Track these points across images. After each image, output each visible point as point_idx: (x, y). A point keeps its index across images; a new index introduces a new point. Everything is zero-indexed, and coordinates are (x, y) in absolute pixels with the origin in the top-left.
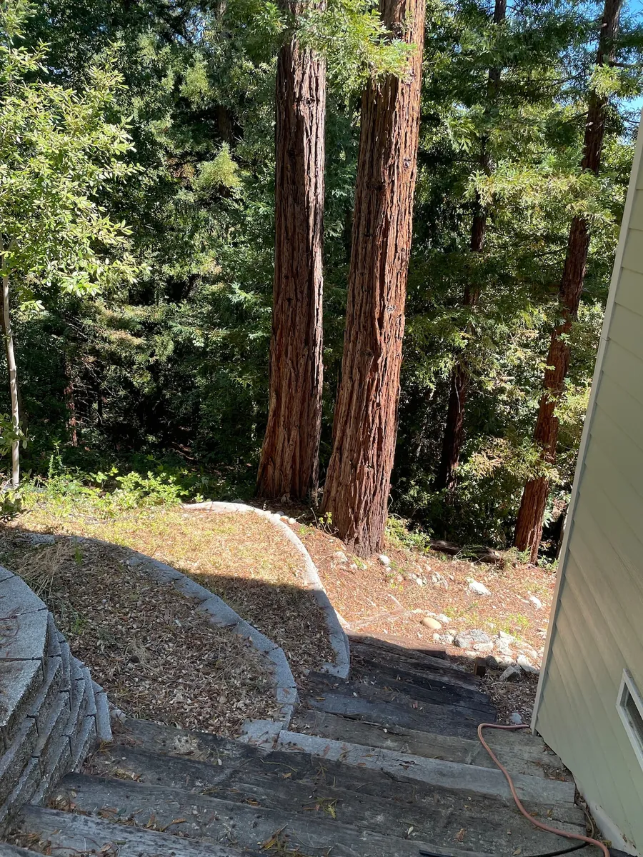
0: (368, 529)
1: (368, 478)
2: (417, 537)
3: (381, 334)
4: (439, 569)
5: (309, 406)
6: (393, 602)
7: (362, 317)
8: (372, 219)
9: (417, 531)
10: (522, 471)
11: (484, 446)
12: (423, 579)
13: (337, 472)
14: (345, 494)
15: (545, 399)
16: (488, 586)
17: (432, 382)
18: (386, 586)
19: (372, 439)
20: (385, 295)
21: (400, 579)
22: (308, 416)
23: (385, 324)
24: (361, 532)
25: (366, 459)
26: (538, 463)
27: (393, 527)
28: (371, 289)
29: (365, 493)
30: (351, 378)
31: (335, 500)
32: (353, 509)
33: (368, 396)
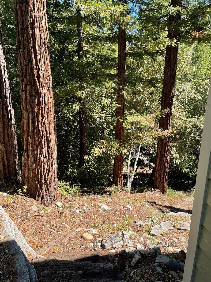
0: (48, 190)
1: (44, 163)
2: (74, 189)
3: (39, 84)
4: (86, 202)
5: (8, 131)
6: (65, 227)
7: (28, 76)
8: (24, 19)
9: (73, 186)
10: (114, 152)
11: (97, 144)
12: (79, 209)
13: (27, 163)
14: (33, 174)
15: (118, 121)
16: (109, 205)
17: (71, 115)
18: (61, 218)
19: (43, 142)
20: (38, 62)
21: (68, 212)
22: (8, 137)
23: (41, 79)
24: (45, 193)
25: (42, 153)
26: (119, 148)
27: (62, 186)
28: (30, 60)
29: (44, 172)
30: (27, 111)
31: (28, 179)
32: (38, 181)
33: (38, 119)
